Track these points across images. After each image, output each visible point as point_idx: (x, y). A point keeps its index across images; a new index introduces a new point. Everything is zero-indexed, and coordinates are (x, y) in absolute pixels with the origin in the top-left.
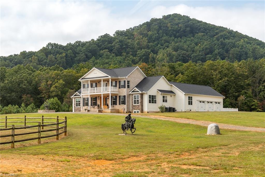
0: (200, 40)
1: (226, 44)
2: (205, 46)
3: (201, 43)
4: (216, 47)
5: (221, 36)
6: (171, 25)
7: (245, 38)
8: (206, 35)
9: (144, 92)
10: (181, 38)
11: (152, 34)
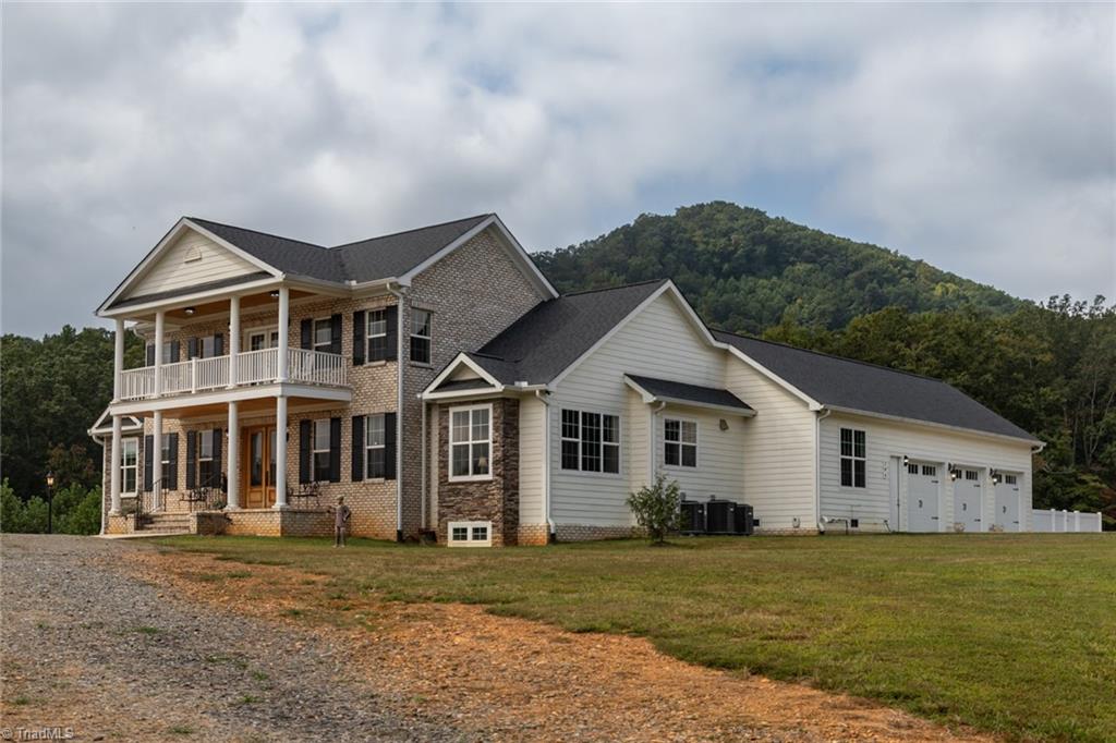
0: (800, 285)
1: (887, 300)
2: (819, 304)
3: (805, 295)
4: (855, 309)
5: (869, 273)
6: (705, 236)
7: (949, 281)
8: (822, 269)
9: (524, 384)
10: (737, 279)
11: (641, 265)
